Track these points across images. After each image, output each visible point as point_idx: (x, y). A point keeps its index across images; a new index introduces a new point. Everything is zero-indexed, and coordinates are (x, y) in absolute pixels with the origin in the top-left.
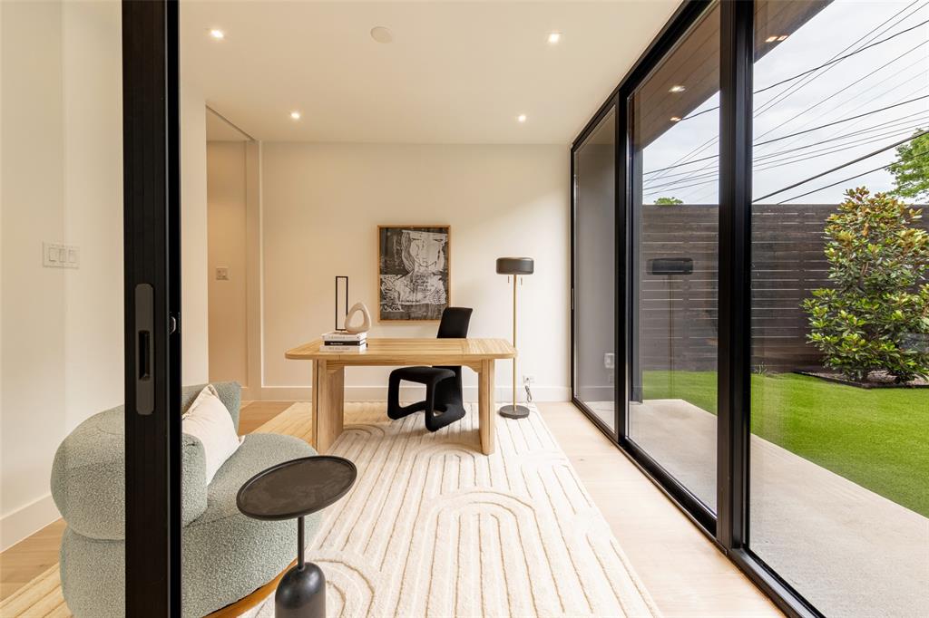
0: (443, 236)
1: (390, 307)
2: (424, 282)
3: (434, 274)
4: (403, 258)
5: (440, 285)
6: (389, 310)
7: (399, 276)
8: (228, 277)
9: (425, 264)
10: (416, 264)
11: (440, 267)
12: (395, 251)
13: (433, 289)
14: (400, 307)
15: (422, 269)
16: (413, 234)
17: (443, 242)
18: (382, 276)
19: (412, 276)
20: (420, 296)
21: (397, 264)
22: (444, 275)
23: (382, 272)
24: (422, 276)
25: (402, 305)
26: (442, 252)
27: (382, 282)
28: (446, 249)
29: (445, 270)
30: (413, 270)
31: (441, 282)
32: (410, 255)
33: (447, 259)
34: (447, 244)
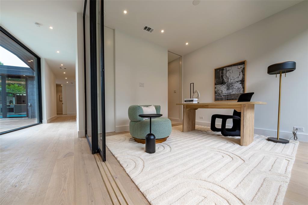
0: (242, 66)
1: (218, 96)
2: (232, 86)
3: (237, 82)
4: (224, 78)
5: (240, 86)
6: (218, 97)
7: (222, 85)
8: (176, 92)
9: (233, 79)
10: (229, 79)
11: (240, 78)
12: (221, 76)
13: (237, 88)
14: (222, 96)
15: (232, 81)
16: (228, 68)
17: (242, 68)
18: (216, 86)
19: (227, 84)
20: (230, 91)
21: (221, 81)
22: (243, 82)
23: (215, 84)
24: (232, 83)
25: (223, 95)
26: (241, 73)
27: (215, 88)
28: (243, 71)
29: (242, 79)
30: (228, 82)
31: (241, 85)
32: (227, 76)
33: (244, 75)
34: (244, 69)
